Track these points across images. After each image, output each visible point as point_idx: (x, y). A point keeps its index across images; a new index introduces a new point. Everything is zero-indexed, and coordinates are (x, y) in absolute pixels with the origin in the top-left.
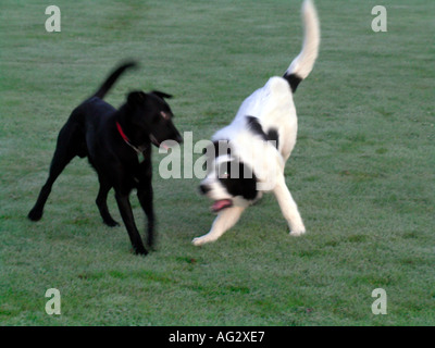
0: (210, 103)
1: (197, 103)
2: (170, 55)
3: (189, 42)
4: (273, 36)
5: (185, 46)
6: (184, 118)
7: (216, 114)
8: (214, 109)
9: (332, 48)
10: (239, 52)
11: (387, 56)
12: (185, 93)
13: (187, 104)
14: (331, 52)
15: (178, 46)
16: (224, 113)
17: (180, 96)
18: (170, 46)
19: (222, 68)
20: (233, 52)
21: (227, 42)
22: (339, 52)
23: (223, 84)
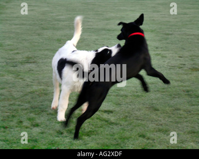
0: (29, 53)
1: (22, 53)
2: (13, 30)
3: (23, 24)
4: (63, 21)
5: (21, 26)
6: (15, 60)
7: (31, 58)
8: (30, 56)
9: (89, 27)
10: (46, 29)
11: (113, 30)
12: (18, 48)
13: (18, 53)
14: (89, 28)
15: (18, 26)
16: (35, 57)
17: (15, 50)
18: (14, 27)
19: (37, 37)
20: (43, 29)
21: (42, 24)
22: (93, 28)
23: (36, 44)
